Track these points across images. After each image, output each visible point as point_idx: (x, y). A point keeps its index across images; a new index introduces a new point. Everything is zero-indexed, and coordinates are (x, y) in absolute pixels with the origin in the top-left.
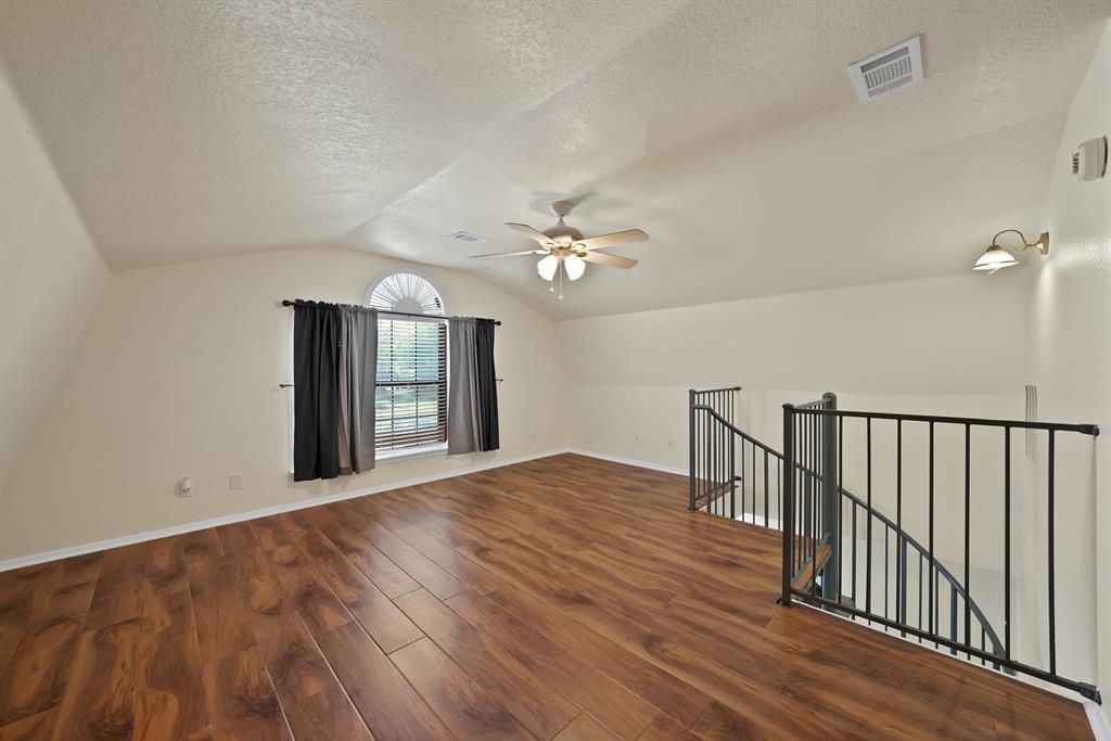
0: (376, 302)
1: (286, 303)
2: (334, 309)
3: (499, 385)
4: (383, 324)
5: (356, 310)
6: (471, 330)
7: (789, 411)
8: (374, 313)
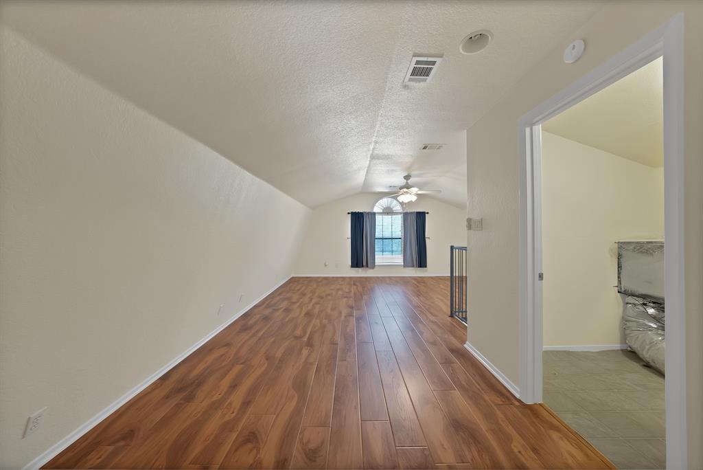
0: (376, 210)
1: (349, 213)
2: (362, 214)
3: (427, 241)
4: (378, 218)
5: (368, 213)
6: (414, 217)
7: (452, 248)
8: (374, 214)
